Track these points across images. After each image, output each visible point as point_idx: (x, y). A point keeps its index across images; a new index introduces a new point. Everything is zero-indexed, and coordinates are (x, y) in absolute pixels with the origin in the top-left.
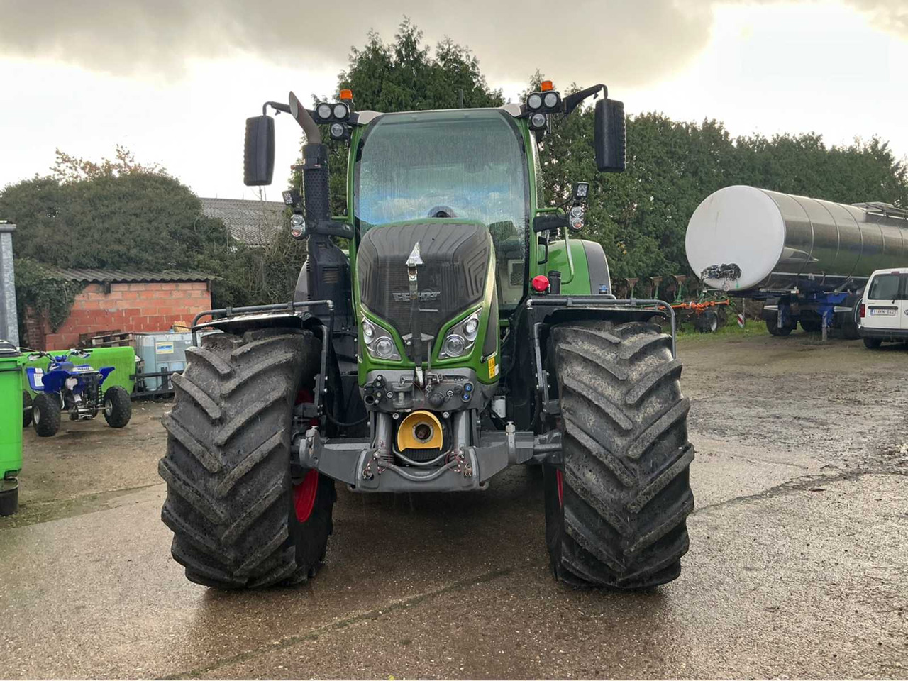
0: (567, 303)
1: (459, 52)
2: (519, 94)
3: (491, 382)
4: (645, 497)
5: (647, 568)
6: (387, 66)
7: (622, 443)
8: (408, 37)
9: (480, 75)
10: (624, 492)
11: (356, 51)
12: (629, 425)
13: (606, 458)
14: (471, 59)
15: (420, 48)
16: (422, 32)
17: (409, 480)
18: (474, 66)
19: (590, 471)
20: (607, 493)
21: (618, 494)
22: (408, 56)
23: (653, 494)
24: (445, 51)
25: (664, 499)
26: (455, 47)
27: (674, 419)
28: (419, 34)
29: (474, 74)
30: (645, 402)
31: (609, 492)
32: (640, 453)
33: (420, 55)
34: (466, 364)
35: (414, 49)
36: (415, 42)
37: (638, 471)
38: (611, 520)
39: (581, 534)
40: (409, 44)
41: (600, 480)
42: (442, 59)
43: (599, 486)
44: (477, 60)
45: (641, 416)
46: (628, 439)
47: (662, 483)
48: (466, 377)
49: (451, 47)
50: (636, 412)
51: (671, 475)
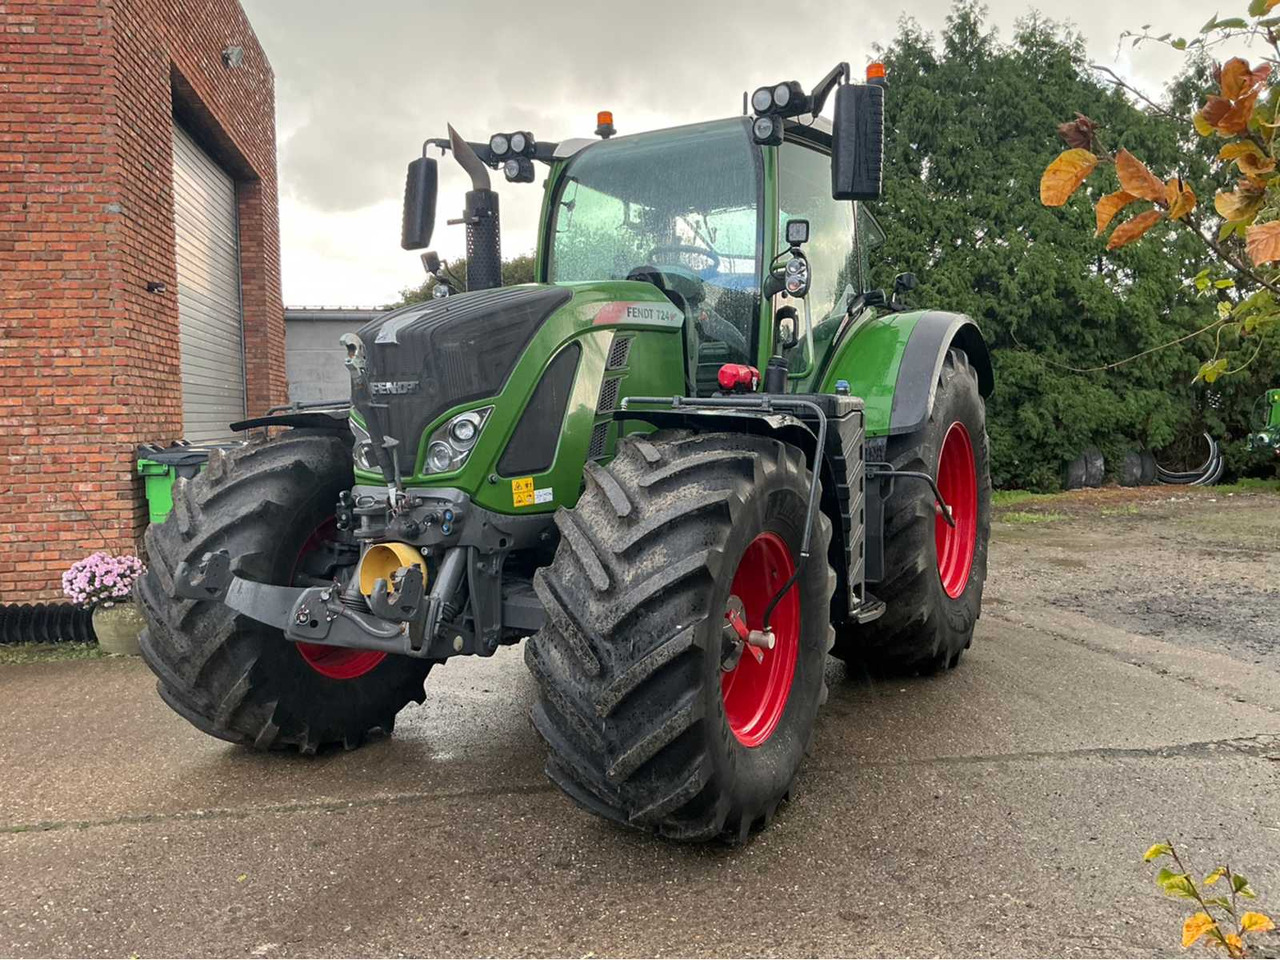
0: (672, 403)
1: (1052, 28)
2: (1166, 83)
3: (513, 511)
4: (612, 694)
5: (650, 807)
6: (929, 64)
7: (598, 611)
8: (965, 17)
9: (1087, 59)
10: (594, 684)
11: (879, 49)
12: (605, 583)
13: (567, 629)
14: (1073, 39)
15: (983, 31)
16: (986, 7)
17: (369, 634)
18: (1078, 47)
19: (556, 647)
20: (573, 683)
21: (587, 685)
22: (964, 43)
23: (624, 692)
24: (1029, 30)
25: (649, 702)
26: (1045, 22)
27: (670, 581)
28: (981, 10)
29: (1077, 60)
30: (645, 552)
31: (575, 680)
32: (610, 626)
33: (984, 41)
34: (455, 483)
35: (974, 33)
36: (975, 24)
37: (613, 654)
38: (574, 722)
39: (546, 738)
40: (966, 26)
41: (565, 661)
42: (1023, 43)
43: (564, 672)
44: (1084, 36)
45: (633, 572)
46: (607, 605)
47: (635, 676)
48: (450, 501)
49: (1038, 23)
50: (627, 566)
51: (650, 666)
